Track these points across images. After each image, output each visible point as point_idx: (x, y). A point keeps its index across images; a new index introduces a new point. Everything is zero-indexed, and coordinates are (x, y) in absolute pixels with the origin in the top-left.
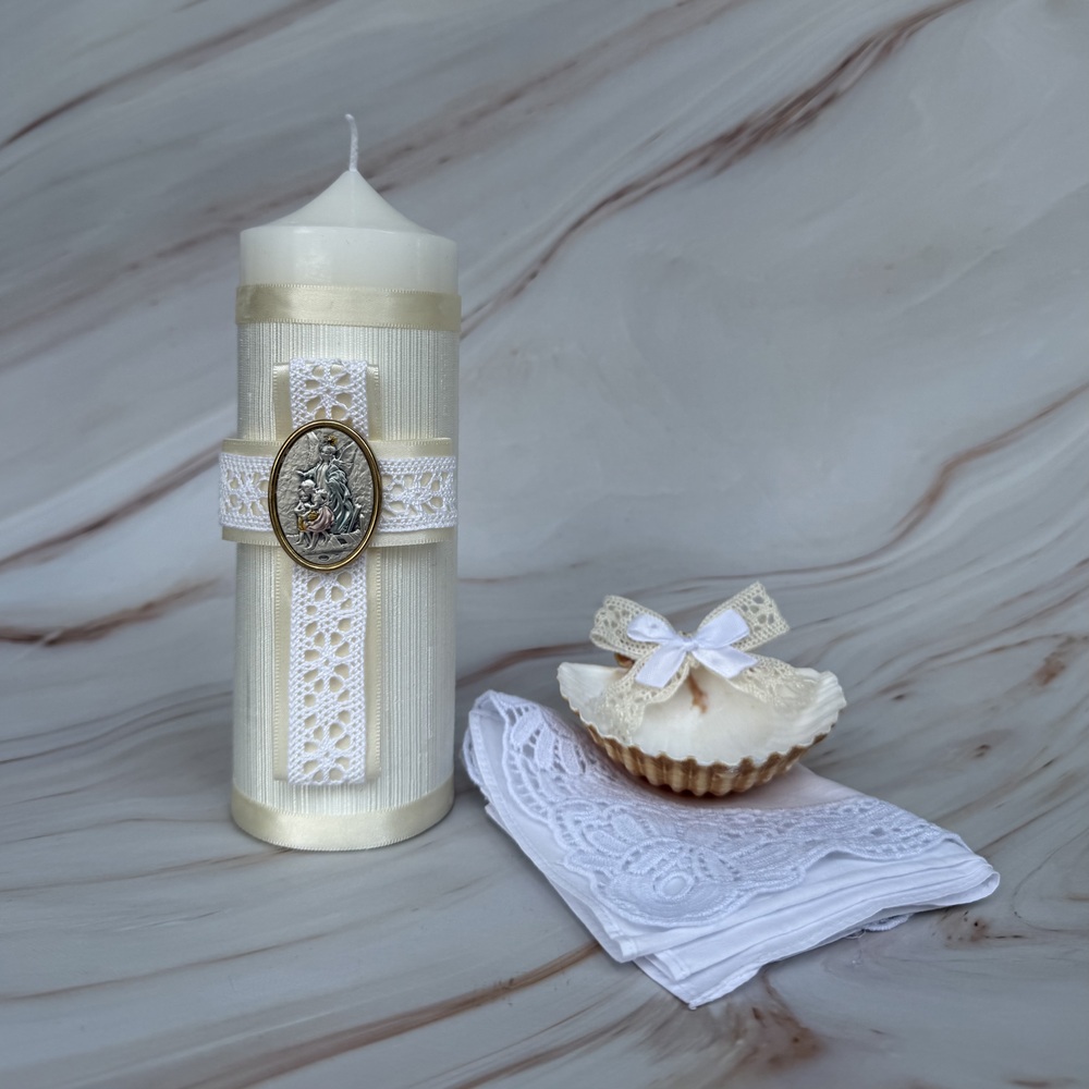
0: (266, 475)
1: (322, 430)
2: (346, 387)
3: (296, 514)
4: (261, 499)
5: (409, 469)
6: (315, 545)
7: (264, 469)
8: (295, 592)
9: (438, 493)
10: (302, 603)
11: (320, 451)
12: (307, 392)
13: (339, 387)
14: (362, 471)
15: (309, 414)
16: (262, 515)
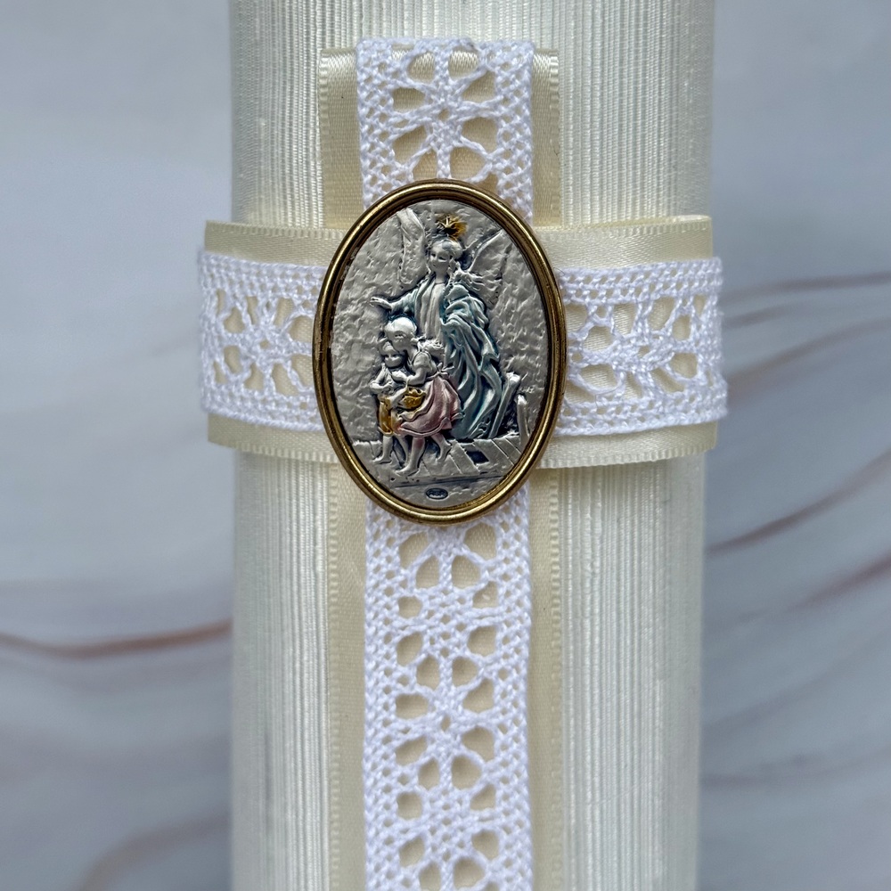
0: (305, 304)
1: (432, 204)
2: (484, 105)
3: (374, 395)
4: (295, 359)
5: (624, 291)
6: (416, 465)
7: (300, 290)
8: (371, 566)
9: (688, 344)
10: (389, 592)
11: (428, 251)
12: (396, 116)
13: (468, 105)
14: (522, 297)
15: (400, 167)
16: (296, 393)
